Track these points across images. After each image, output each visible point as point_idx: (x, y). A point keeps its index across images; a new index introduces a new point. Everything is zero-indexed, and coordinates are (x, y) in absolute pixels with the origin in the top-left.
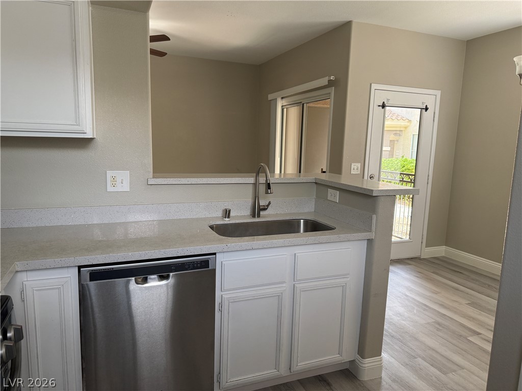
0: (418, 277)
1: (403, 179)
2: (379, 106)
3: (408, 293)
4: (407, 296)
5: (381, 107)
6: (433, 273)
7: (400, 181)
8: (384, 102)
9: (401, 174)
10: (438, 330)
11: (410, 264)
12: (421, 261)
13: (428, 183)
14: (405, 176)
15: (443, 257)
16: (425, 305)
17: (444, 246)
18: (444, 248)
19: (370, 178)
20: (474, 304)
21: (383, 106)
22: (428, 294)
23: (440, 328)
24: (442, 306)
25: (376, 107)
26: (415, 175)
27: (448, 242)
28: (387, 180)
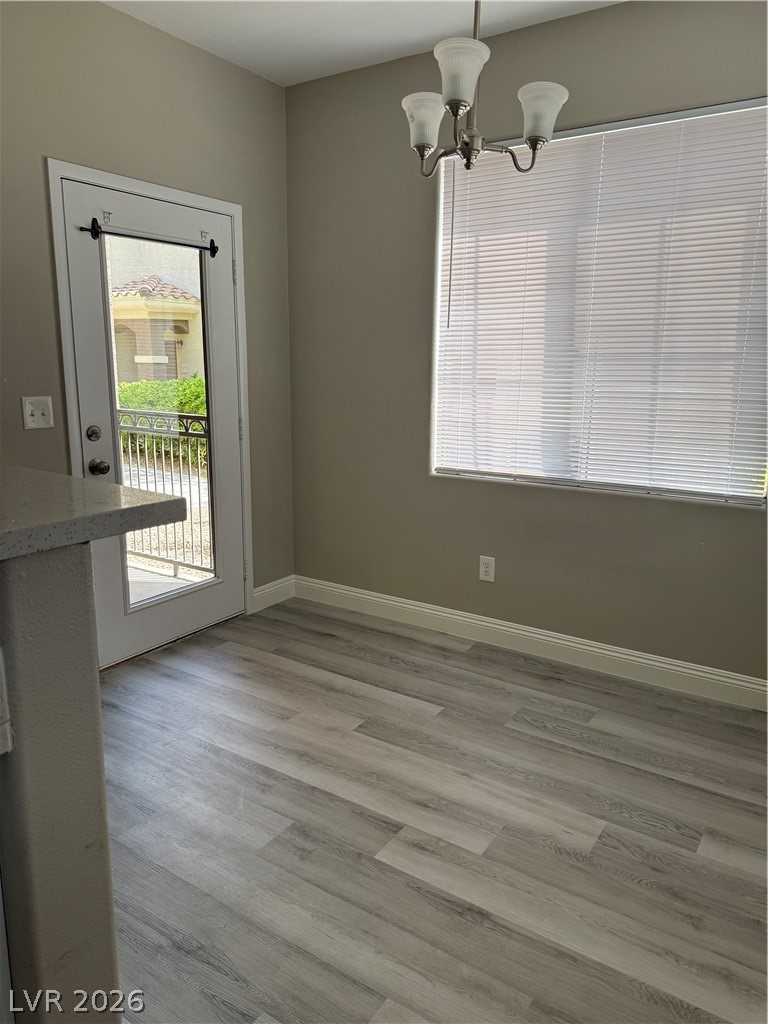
0: (243, 676)
1: (187, 430)
2: (82, 229)
3: (221, 742)
4: (217, 751)
5: (88, 235)
6: (279, 652)
7: (181, 434)
8: (94, 221)
9: (181, 417)
10: (304, 855)
11: (222, 641)
12: (248, 624)
13: (241, 439)
14: (190, 421)
15: (294, 600)
16: (266, 771)
17: (293, 576)
18: (292, 579)
19: (89, 436)
20: (371, 727)
21: (95, 231)
22: (269, 725)
23: (309, 846)
24: (305, 756)
25: (74, 234)
26: (207, 419)
27: (299, 564)
28: (151, 434)
